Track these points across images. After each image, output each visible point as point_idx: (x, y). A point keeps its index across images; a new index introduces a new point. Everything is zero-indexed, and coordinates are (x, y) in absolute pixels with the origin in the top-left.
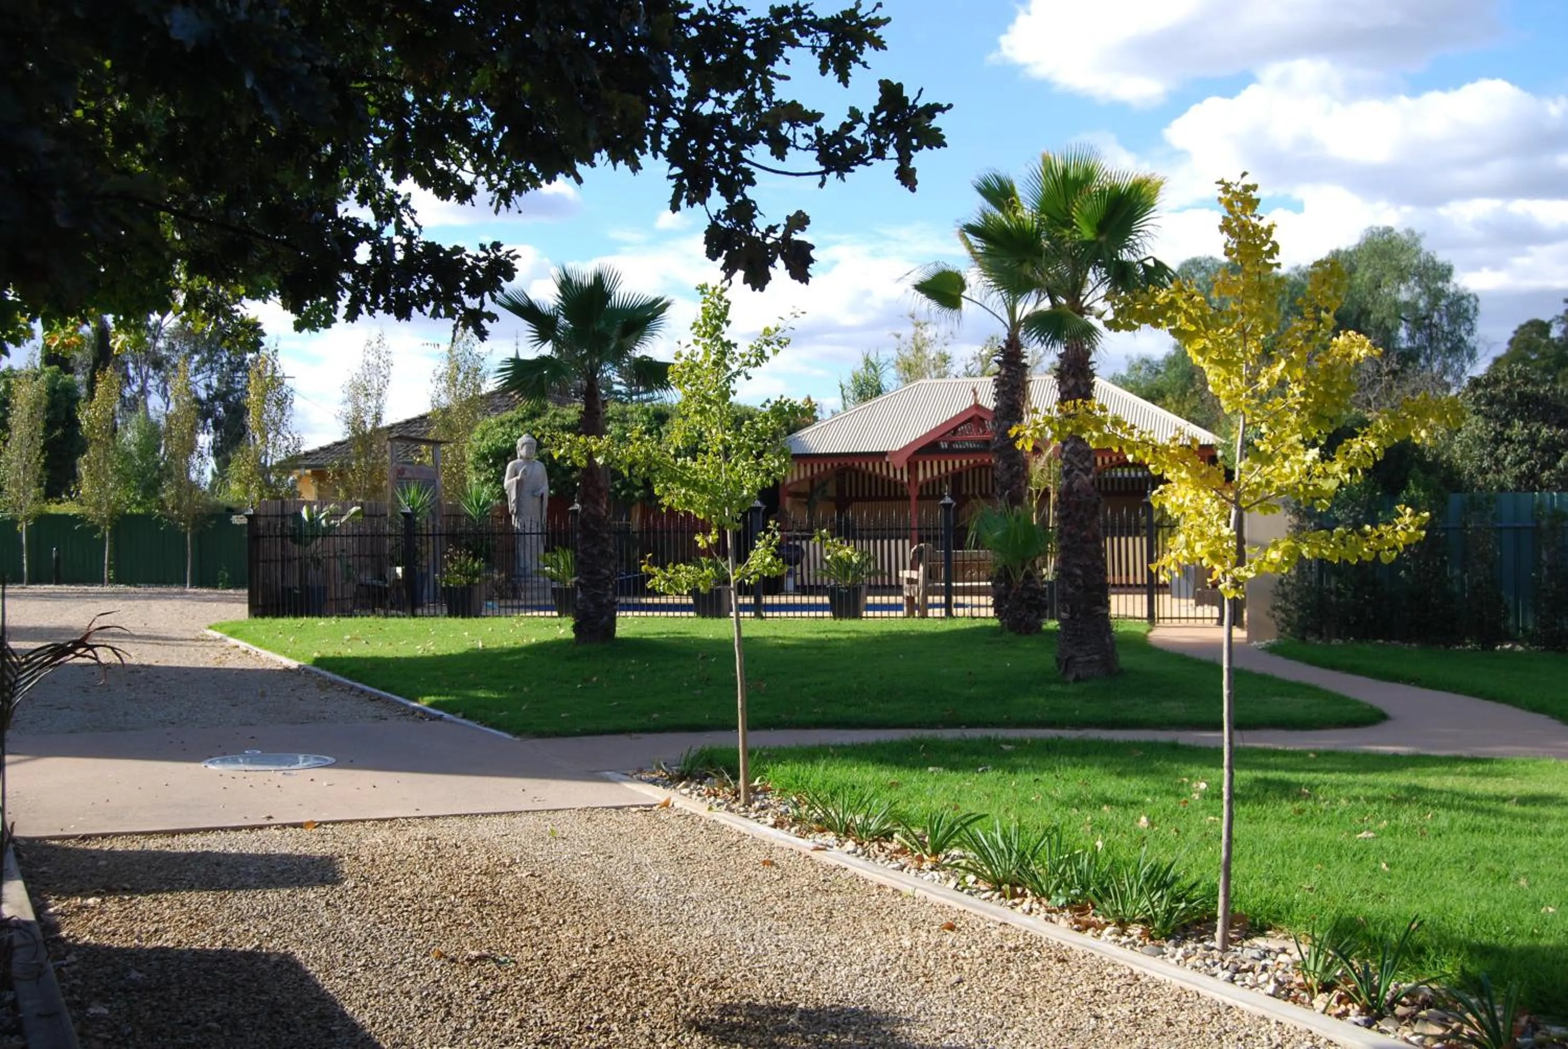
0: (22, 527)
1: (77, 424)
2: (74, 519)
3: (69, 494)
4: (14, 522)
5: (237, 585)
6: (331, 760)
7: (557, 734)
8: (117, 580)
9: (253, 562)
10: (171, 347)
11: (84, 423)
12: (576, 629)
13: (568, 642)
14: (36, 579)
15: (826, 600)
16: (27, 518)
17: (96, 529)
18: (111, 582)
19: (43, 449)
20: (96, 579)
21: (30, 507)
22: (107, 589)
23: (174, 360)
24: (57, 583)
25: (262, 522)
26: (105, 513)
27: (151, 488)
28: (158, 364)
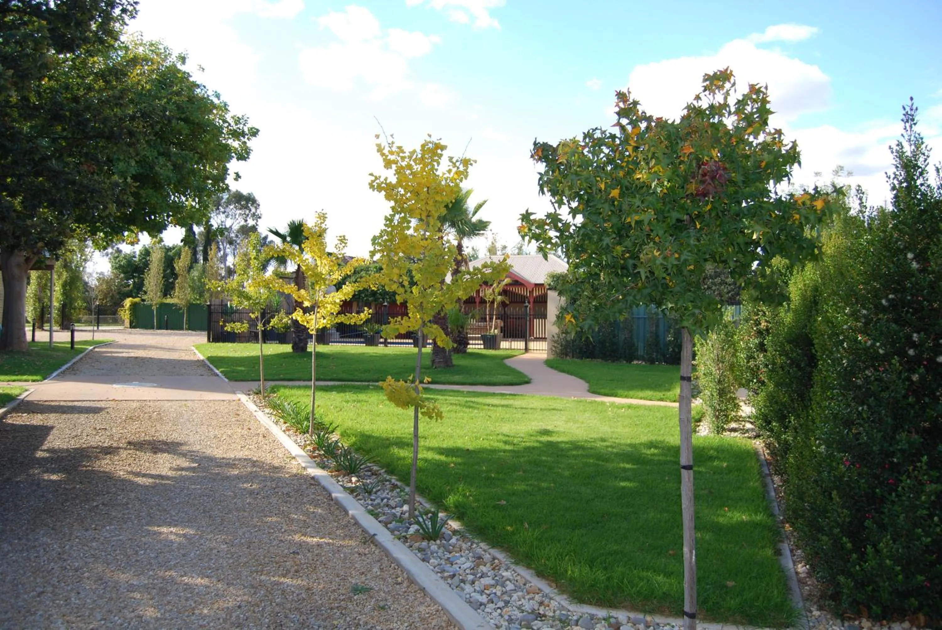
0: (154, 308)
1: (174, 268)
2: (173, 305)
3: (170, 295)
4: (151, 305)
5: (201, 329)
6: (155, 385)
7: (242, 380)
8: (189, 329)
9: (209, 322)
10: (237, 236)
11: (177, 268)
12: (293, 347)
13: (289, 353)
14: (159, 328)
15: (412, 341)
16: (156, 304)
17: (181, 309)
18: (186, 329)
19: (163, 277)
20: (181, 328)
21: (159, 300)
22: (184, 332)
23: (238, 242)
24: (167, 329)
25: (212, 307)
26: (183, 302)
27: (201, 295)
28: (231, 243)
